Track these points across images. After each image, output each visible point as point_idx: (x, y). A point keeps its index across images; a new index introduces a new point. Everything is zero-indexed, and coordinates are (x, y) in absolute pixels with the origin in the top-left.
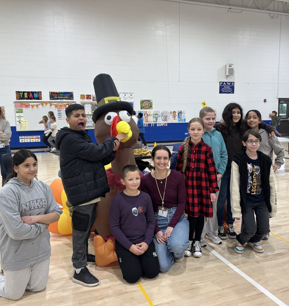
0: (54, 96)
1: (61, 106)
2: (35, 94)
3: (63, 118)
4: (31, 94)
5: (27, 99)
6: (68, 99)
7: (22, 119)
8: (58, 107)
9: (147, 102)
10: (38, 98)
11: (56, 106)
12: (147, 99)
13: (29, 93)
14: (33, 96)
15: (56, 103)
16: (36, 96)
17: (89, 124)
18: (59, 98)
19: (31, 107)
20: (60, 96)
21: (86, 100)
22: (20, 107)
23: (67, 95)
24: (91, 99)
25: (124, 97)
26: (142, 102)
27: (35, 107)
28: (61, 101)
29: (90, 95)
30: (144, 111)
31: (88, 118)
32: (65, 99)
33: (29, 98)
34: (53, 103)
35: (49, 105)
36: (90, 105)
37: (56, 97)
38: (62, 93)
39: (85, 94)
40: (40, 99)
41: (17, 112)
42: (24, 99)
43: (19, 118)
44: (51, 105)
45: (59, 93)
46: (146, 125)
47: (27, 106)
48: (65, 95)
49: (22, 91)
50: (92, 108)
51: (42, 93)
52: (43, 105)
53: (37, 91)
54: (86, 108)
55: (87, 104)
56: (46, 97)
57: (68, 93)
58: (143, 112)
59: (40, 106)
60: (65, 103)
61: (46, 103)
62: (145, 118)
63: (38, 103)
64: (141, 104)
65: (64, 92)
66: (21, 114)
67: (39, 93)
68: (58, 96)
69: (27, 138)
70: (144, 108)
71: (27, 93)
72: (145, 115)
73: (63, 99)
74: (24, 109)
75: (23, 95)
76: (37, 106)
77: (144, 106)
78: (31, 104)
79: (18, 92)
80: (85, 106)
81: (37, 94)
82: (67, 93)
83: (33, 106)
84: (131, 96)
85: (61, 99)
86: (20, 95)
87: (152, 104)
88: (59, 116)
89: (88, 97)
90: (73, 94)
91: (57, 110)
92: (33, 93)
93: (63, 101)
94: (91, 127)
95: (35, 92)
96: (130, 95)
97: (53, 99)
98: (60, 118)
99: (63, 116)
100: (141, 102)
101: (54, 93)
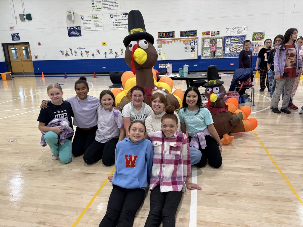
0: (183, 34)
1: (187, 42)
2: (170, 33)
3: (188, 51)
4: (167, 33)
5: (165, 37)
6: (192, 36)
7: (161, 52)
8: (185, 43)
9: (259, 34)
10: (172, 37)
11: (184, 42)
12: (260, 31)
13: (166, 33)
14: (169, 35)
15: (184, 40)
16: (171, 35)
17: (207, 55)
18: (186, 36)
19: (167, 43)
20: (187, 34)
21: (206, 36)
22: (161, 43)
23: (192, 33)
24: (210, 34)
25: (238, 31)
26: (255, 34)
27: (170, 43)
28: (188, 37)
29: (210, 32)
30: (256, 43)
31: (207, 50)
32: (191, 36)
33: (166, 37)
34: (182, 40)
35: (179, 41)
36: (209, 40)
37: (184, 35)
38: (188, 32)
39: (206, 31)
40: (173, 37)
41: (158, 47)
42: (163, 37)
43: (159, 51)
44: (180, 41)
45: (187, 32)
46: (256, 55)
47: (165, 43)
48: (191, 33)
49: (162, 32)
50: (210, 42)
51: (175, 32)
52: (175, 41)
53: (171, 31)
54: (206, 42)
55: (207, 39)
56: (177, 35)
57: (194, 31)
58: (254, 43)
59: (173, 42)
60: (190, 39)
61: (177, 40)
62: (256, 48)
63: (172, 40)
64: (253, 36)
65: (190, 31)
66: (161, 49)
67: (173, 33)
68: (186, 34)
69: (163, 65)
70: (255, 39)
71: (165, 33)
72: (255, 46)
73: (189, 36)
74: (163, 45)
75: (163, 35)
76: (171, 42)
77: (256, 37)
78: (167, 41)
79: (160, 33)
80: (205, 41)
81: (171, 33)
82: (192, 31)
83: (168, 42)
84: (244, 30)
85: (187, 36)
86: (161, 35)
87: (264, 36)
88: (186, 49)
89: (208, 33)
90: (196, 32)
91: (184, 44)
92: (169, 33)
93: (189, 37)
94: (208, 57)
95: (170, 32)
96: (238, 29)
97: (182, 37)
98: (186, 51)
99: (188, 49)
100: (253, 35)
101: (183, 32)
